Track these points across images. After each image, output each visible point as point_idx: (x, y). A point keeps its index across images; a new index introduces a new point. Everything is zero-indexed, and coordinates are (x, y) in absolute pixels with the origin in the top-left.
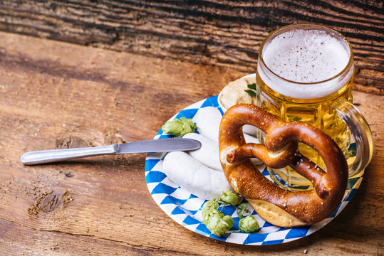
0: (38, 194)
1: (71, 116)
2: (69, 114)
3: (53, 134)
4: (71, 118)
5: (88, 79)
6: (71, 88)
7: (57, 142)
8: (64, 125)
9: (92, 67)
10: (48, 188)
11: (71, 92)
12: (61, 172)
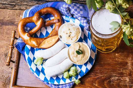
0: (4, 78)
1: (7, 43)
2: (6, 42)
3: (2, 51)
4: (7, 44)
5: (9, 25)
6: (4, 30)
7: (5, 55)
8: (5, 47)
9: (9, 19)
10: (7, 75)
11: (4, 32)
12: (9, 67)
